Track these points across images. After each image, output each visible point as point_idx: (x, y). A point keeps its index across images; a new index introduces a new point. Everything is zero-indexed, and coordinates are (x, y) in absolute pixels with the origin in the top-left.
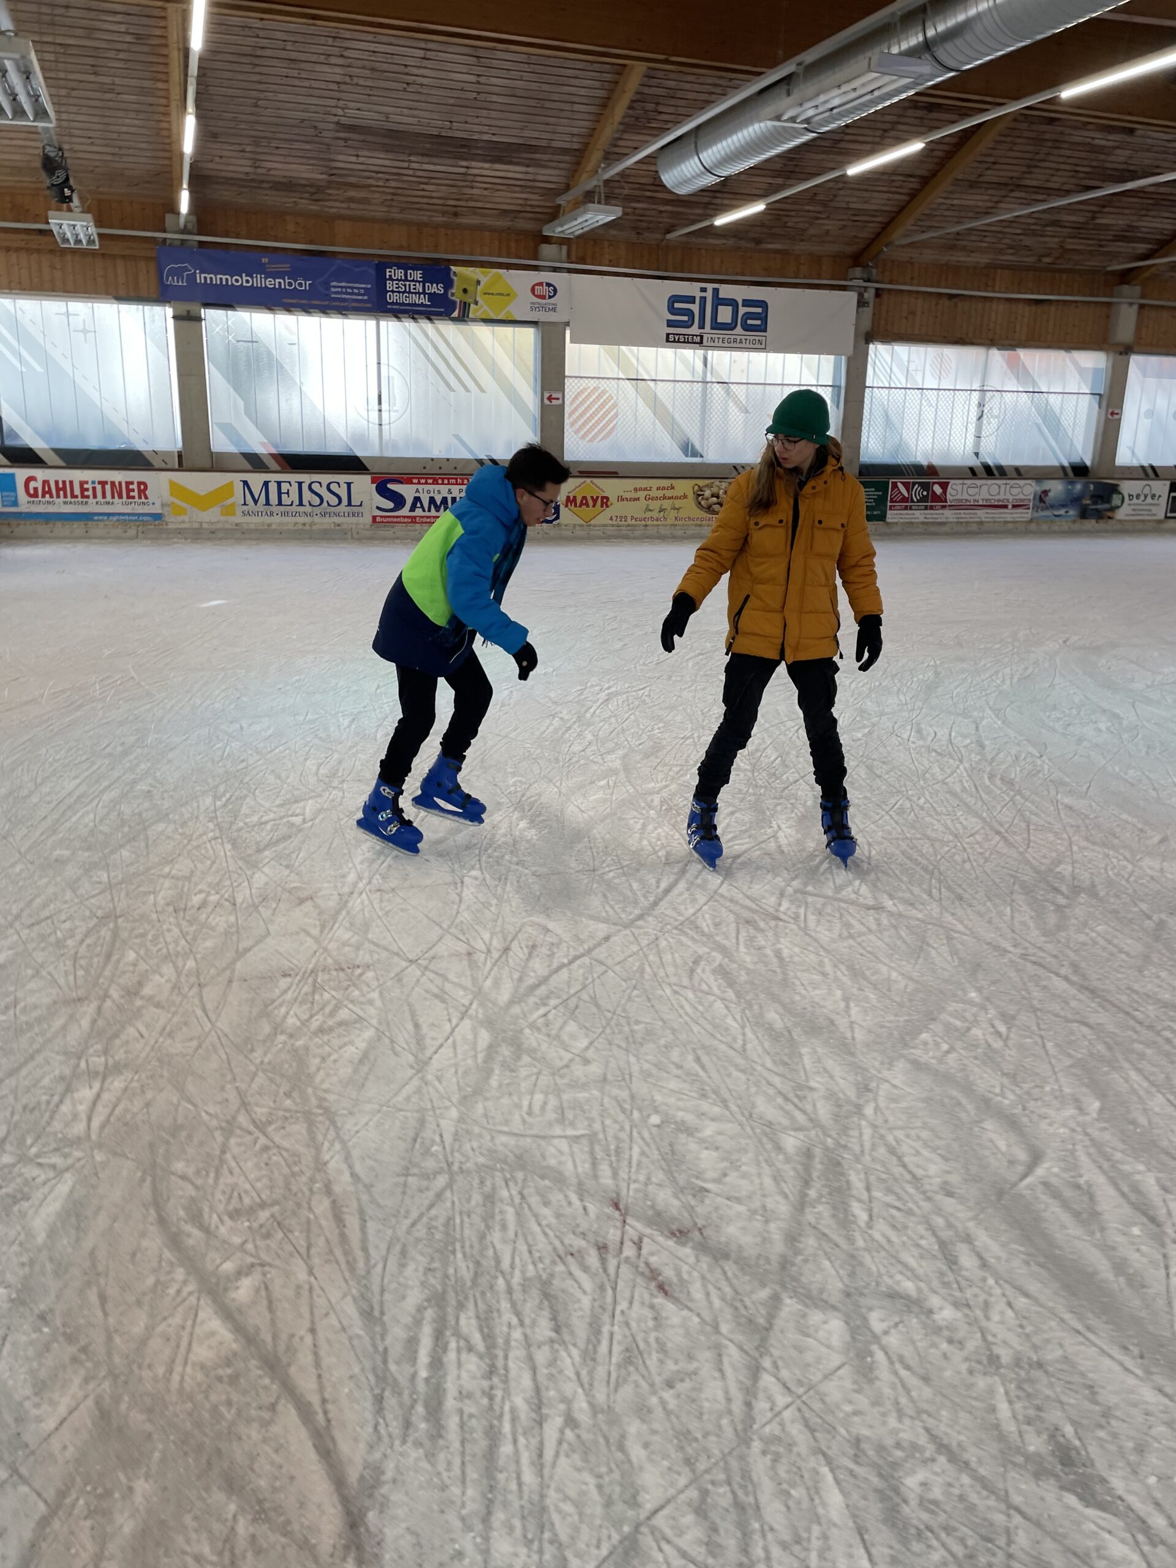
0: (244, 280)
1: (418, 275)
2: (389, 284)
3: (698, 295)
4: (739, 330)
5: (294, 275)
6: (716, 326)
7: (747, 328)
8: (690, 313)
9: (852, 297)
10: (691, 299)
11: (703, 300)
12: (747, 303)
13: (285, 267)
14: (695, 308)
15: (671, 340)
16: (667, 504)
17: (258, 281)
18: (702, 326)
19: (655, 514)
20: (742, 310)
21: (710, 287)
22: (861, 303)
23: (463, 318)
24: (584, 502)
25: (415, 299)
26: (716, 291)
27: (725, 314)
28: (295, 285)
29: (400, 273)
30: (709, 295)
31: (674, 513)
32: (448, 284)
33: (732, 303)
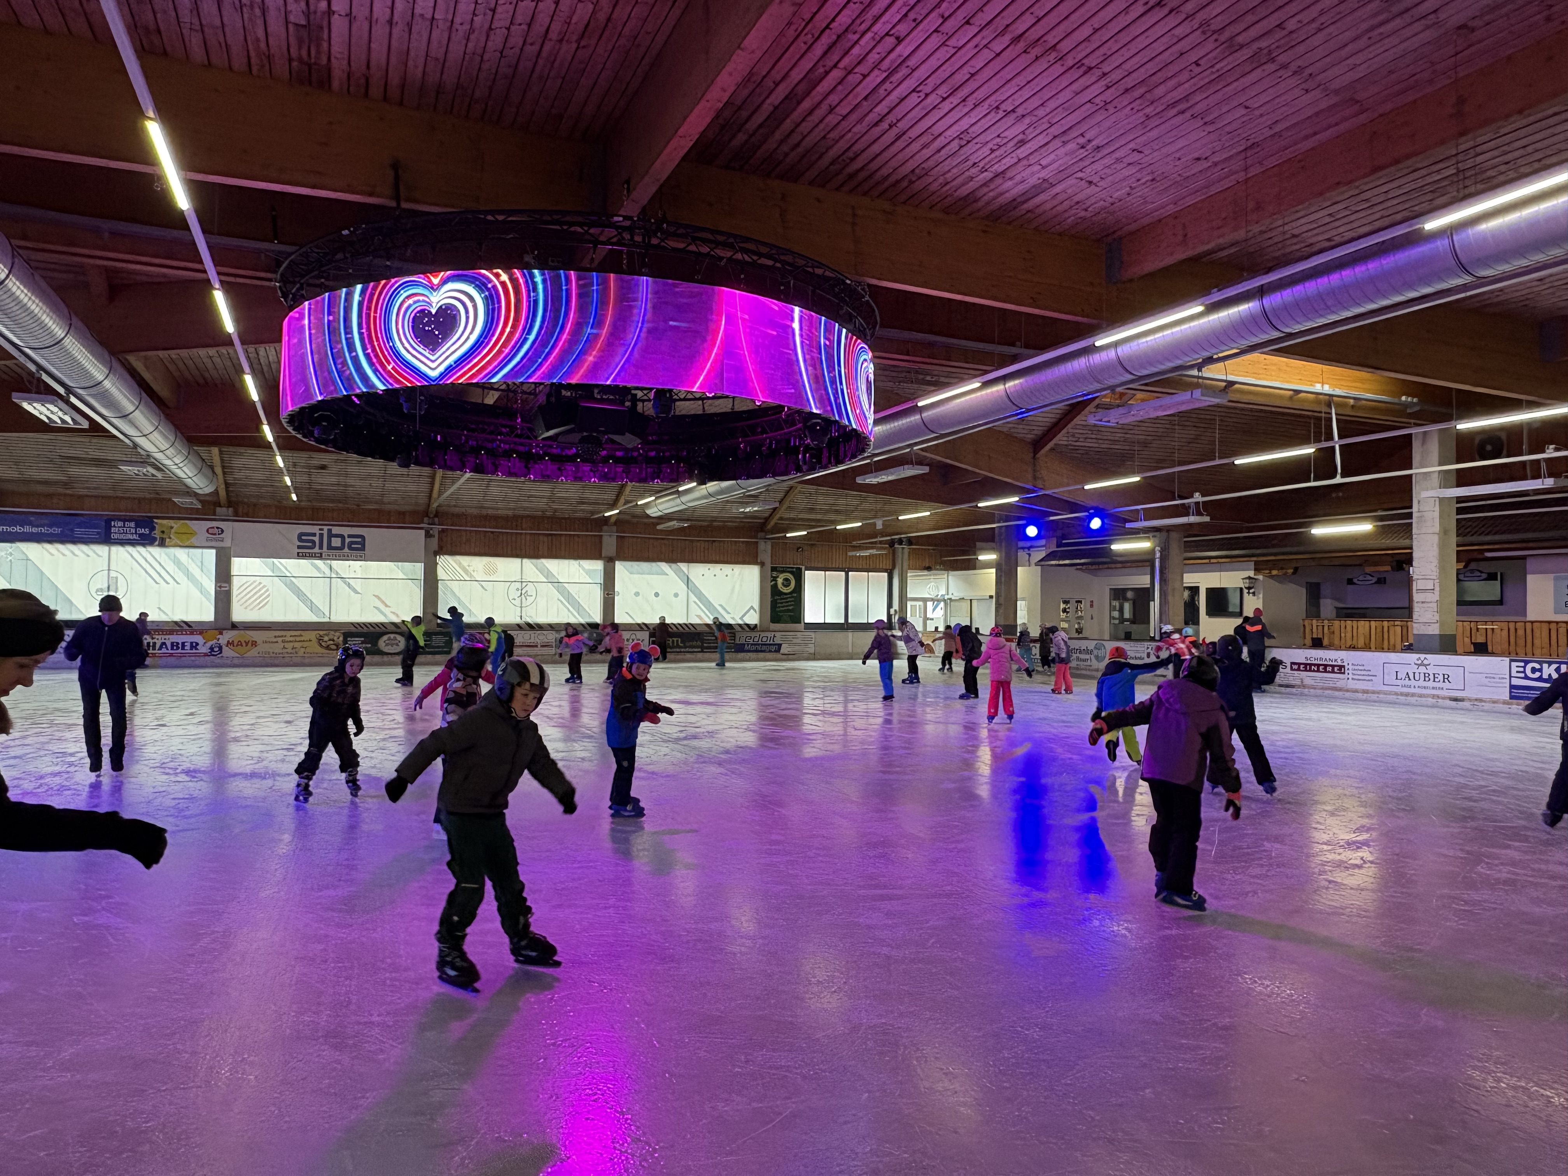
0: (18, 529)
1: (133, 524)
2: (113, 530)
3: (318, 532)
4: (346, 550)
5: (50, 526)
6: (330, 547)
7: (350, 548)
8: (314, 542)
9: (423, 532)
10: (314, 535)
11: (321, 535)
12: (349, 536)
13: (46, 522)
14: (316, 539)
15: (299, 556)
16: (297, 645)
17: (27, 529)
18: (321, 547)
19: (289, 650)
20: (347, 540)
21: (326, 528)
22: (428, 535)
23: (162, 544)
24: (240, 644)
25: (130, 537)
26: (330, 531)
27: (336, 542)
28: (51, 531)
29: (120, 524)
30: (325, 532)
31: (303, 650)
32: (153, 529)
33: (342, 537)
